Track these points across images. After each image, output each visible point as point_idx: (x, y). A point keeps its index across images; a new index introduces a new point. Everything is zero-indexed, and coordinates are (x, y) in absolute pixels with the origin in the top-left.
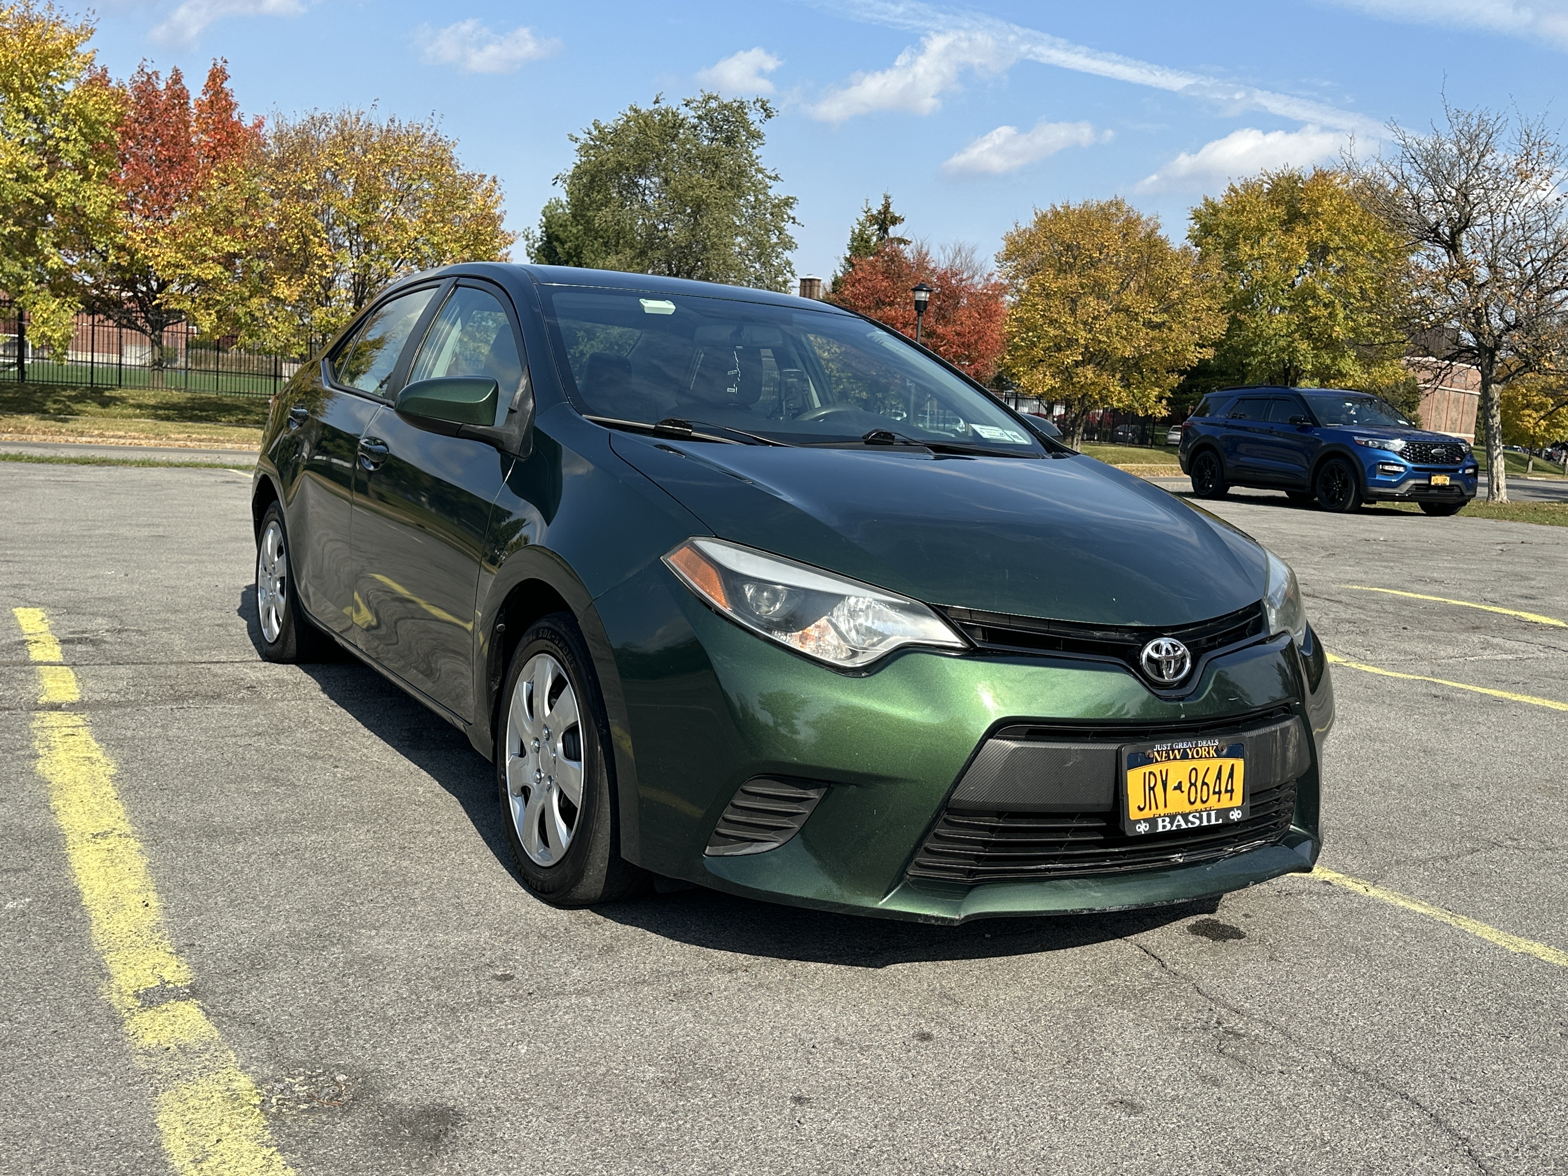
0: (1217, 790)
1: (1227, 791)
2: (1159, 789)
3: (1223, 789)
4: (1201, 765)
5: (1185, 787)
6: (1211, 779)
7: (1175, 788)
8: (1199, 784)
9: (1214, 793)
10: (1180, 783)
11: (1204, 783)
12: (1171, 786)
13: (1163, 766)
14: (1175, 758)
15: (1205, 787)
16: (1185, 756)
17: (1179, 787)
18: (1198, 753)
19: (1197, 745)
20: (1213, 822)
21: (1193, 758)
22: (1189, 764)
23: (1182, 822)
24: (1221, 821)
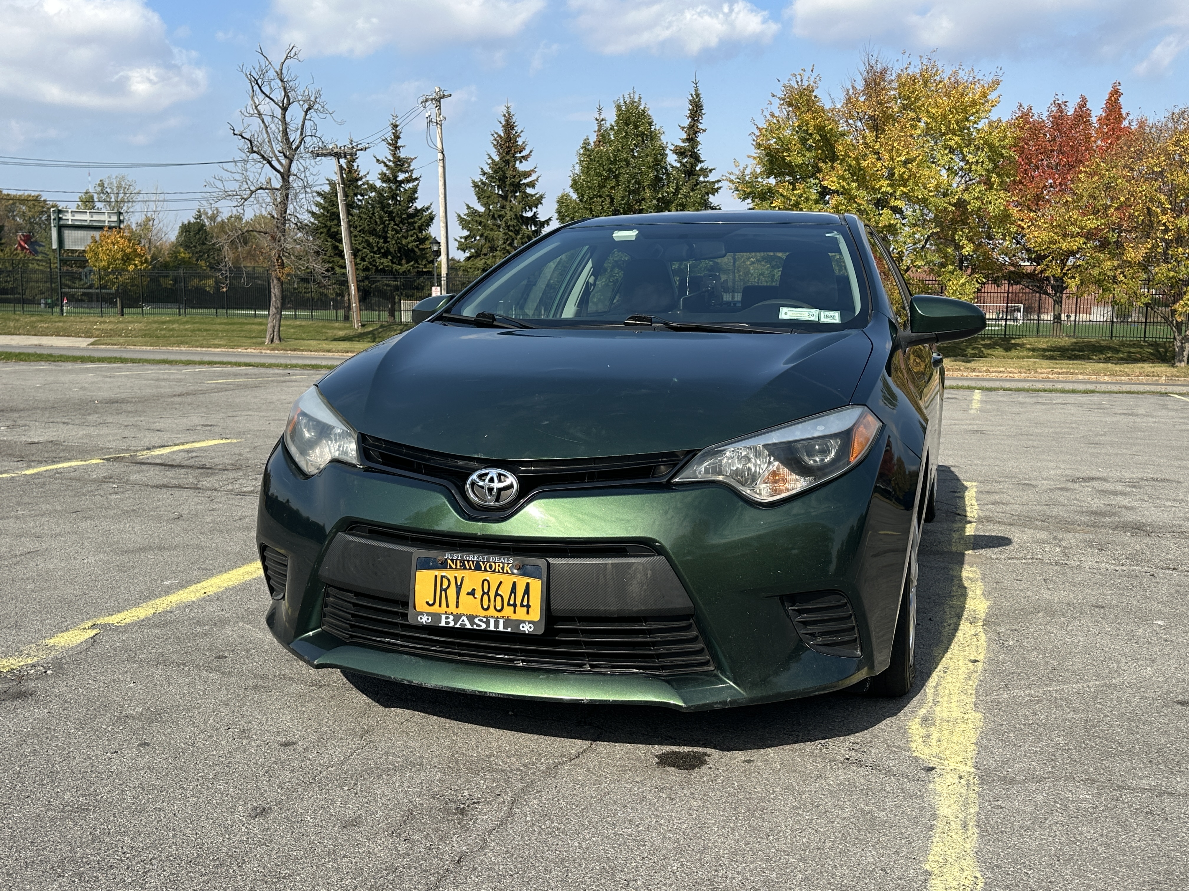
0: (512, 602)
1: (522, 605)
2: (452, 592)
3: (518, 603)
4: (494, 579)
5: (479, 594)
6: (505, 591)
7: (468, 594)
8: (492, 594)
9: (509, 604)
10: (474, 590)
11: (497, 594)
12: (465, 589)
13: (460, 574)
14: (470, 568)
15: (499, 599)
16: (478, 568)
17: (472, 593)
18: (491, 567)
19: (488, 559)
20: (501, 628)
21: (486, 570)
22: (481, 575)
23: (467, 622)
24: (509, 630)
